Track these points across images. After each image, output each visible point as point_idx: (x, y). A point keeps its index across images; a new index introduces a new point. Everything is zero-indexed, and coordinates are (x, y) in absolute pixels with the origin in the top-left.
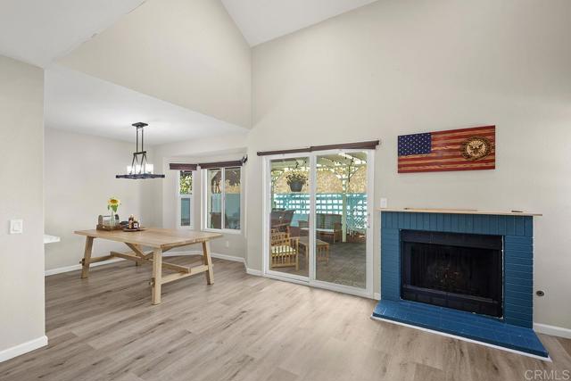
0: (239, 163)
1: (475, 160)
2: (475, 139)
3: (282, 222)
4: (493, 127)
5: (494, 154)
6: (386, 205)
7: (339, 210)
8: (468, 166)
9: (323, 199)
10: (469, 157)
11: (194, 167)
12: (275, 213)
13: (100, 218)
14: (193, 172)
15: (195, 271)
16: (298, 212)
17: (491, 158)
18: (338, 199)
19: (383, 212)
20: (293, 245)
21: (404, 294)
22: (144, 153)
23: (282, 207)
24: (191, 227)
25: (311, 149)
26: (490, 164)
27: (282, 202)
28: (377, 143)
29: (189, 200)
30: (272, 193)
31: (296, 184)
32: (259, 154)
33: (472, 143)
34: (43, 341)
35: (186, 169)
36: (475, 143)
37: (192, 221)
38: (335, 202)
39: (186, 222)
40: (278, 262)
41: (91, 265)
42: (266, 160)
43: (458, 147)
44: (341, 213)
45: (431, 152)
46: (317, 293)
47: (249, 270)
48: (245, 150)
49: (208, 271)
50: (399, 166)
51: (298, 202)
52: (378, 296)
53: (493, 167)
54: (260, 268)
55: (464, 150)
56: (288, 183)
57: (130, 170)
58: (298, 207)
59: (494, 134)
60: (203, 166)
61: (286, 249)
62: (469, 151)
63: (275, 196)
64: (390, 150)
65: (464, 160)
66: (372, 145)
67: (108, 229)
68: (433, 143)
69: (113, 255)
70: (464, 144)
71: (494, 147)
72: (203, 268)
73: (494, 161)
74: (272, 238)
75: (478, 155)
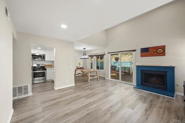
0: (103, 55)
1: (160, 54)
2: (160, 49)
3: (113, 68)
4: (165, 46)
5: (165, 52)
6: (137, 64)
7: (129, 66)
8: (158, 55)
9: (123, 63)
10: (158, 53)
11: (93, 56)
12: (112, 67)
13: (77, 67)
14: (93, 57)
15: (95, 77)
16: (118, 66)
17: (164, 53)
18: (129, 63)
19: (137, 66)
20: (116, 73)
21: (142, 84)
22: (85, 54)
23: (113, 65)
24: (93, 69)
25: (120, 52)
26: (164, 55)
27: (113, 64)
28: (135, 50)
29: (92, 63)
30: (111, 61)
31: (117, 59)
32: (108, 53)
33: (159, 50)
34: (74, 85)
35: (92, 56)
36: (160, 50)
37: (93, 68)
38: (128, 64)
39: (92, 68)
40: (112, 77)
41: (76, 75)
42: (109, 54)
43: (155, 51)
44: (130, 67)
45: (149, 52)
46: (121, 83)
47: (106, 78)
48: (105, 52)
49: (97, 78)
50: (141, 55)
51: (118, 64)
52: (136, 85)
53: (165, 55)
54: (108, 78)
55: (157, 51)
56: (115, 59)
57: (82, 57)
58: (118, 65)
59: (165, 47)
60: (95, 56)
61: (114, 74)
62: (158, 52)
63: (112, 62)
64: (139, 52)
65: (157, 53)
66: (134, 51)
67: (78, 69)
68: (149, 50)
69: (79, 74)
70: (157, 50)
71: (165, 50)
72: (96, 77)
73: (165, 54)
74: (111, 72)
75: (161, 52)
